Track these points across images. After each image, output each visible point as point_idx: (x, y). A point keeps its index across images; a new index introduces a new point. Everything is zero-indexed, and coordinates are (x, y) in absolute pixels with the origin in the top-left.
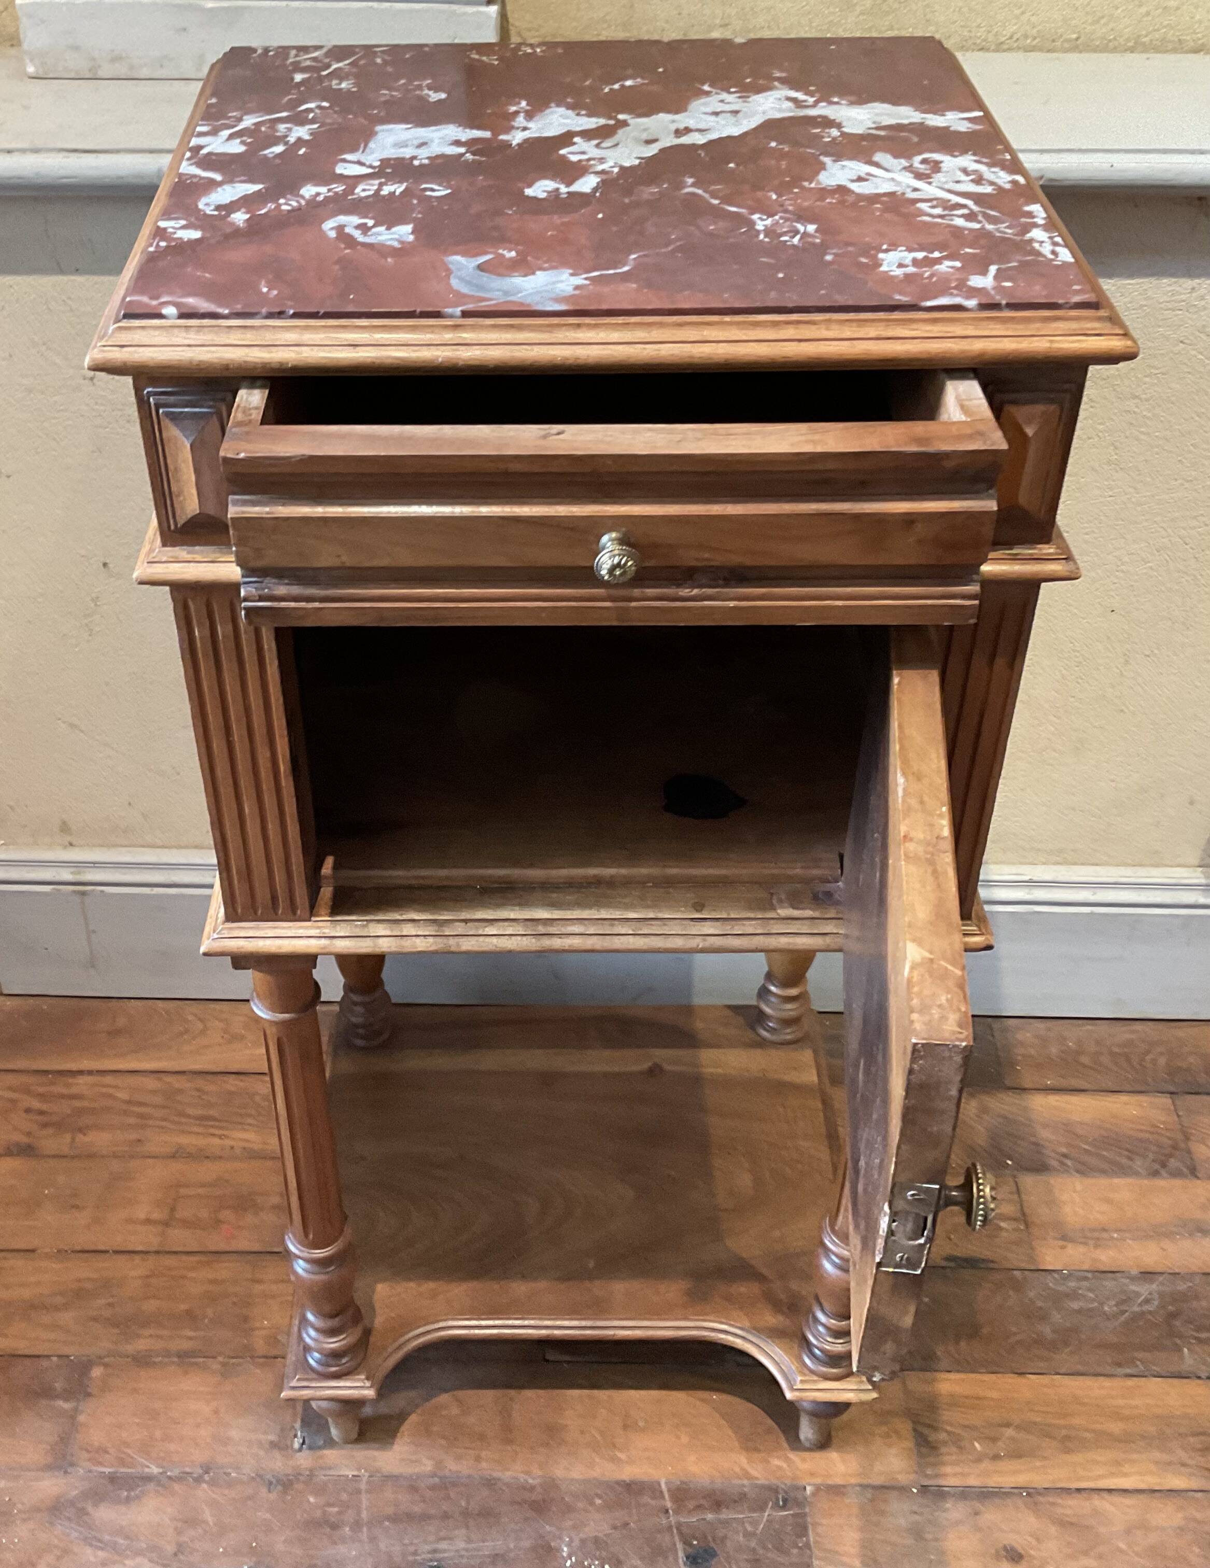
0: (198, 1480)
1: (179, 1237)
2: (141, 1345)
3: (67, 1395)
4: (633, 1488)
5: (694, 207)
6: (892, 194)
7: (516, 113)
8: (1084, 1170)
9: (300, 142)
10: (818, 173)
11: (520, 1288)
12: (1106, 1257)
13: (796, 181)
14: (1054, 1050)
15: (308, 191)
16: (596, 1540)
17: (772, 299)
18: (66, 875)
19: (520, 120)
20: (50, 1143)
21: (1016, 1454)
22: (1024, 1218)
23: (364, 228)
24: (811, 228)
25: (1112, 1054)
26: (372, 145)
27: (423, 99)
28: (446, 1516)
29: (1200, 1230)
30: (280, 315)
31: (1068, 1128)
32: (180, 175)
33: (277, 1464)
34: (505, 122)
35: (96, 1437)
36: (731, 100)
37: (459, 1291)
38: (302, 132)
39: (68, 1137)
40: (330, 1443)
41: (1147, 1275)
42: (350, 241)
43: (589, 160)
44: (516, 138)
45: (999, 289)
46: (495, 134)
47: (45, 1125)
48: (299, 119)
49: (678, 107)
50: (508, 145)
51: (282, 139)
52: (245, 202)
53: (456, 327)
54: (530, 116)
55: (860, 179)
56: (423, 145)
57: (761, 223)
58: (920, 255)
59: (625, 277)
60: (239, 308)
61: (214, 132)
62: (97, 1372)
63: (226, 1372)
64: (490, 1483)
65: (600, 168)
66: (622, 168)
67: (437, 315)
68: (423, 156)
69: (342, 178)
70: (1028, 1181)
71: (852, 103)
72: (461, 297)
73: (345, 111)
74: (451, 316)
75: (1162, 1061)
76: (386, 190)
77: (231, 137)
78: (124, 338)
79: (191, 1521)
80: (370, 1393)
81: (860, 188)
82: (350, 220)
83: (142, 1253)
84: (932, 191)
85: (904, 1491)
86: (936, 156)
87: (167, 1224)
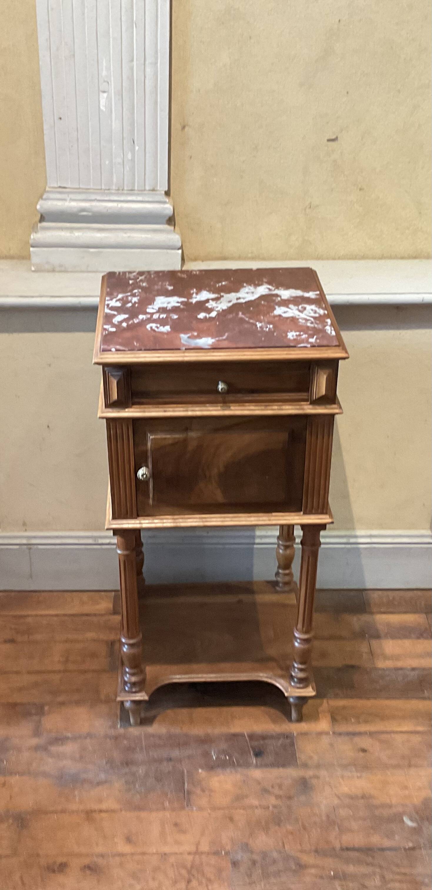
0: (86, 738)
1: (71, 667)
2: (60, 699)
3: (37, 715)
4: (235, 735)
5: (242, 320)
6: (292, 317)
7: (193, 293)
8: (393, 637)
9: (135, 303)
10: (274, 310)
11: (195, 666)
12: (400, 664)
13: (268, 313)
15: (141, 317)
16: (223, 750)
17: (261, 345)
18: (24, 541)
19: (194, 295)
20: (20, 638)
21: (366, 722)
22: (371, 653)
23: (157, 327)
24: (271, 326)
25: (405, 601)
26: (155, 303)
27: (167, 290)
28: (172, 745)
30: (141, 350)
32: (106, 313)
33: (112, 732)
34: (190, 296)
35: (48, 727)
36: (251, 288)
37: (175, 668)
38: (135, 299)
39: (26, 637)
40: (130, 725)
41: (414, 669)
42: (154, 331)
43: (214, 307)
44: (194, 301)
45: (316, 342)
46: (188, 299)
47: (17, 633)
48: (134, 295)
49: (237, 291)
50: (192, 303)
51: (131, 302)
52: (125, 320)
53: (184, 353)
54: (197, 294)
55: (285, 312)
56: (169, 303)
57: (259, 325)
58: (298, 333)
59: (225, 340)
60: (130, 349)
61: (111, 299)
62: (46, 707)
64: (186, 735)
65: (217, 309)
66: (223, 310)
67: (179, 349)
68: (169, 307)
69: (149, 313)
70: (374, 643)
71: (284, 290)
72: (184, 345)
73: (146, 293)
74: (183, 350)
75: (423, 603)
76: (161, 316)
77: (116, 301)
78: (103, 356)
79: (84, 749)
80: (146, 698)
81: (284, 315)
82: (154, 325)
83: (59, 671)
84: (303, 315)
85: (327, 733)
86: (305, 306)
87: (67, 661)
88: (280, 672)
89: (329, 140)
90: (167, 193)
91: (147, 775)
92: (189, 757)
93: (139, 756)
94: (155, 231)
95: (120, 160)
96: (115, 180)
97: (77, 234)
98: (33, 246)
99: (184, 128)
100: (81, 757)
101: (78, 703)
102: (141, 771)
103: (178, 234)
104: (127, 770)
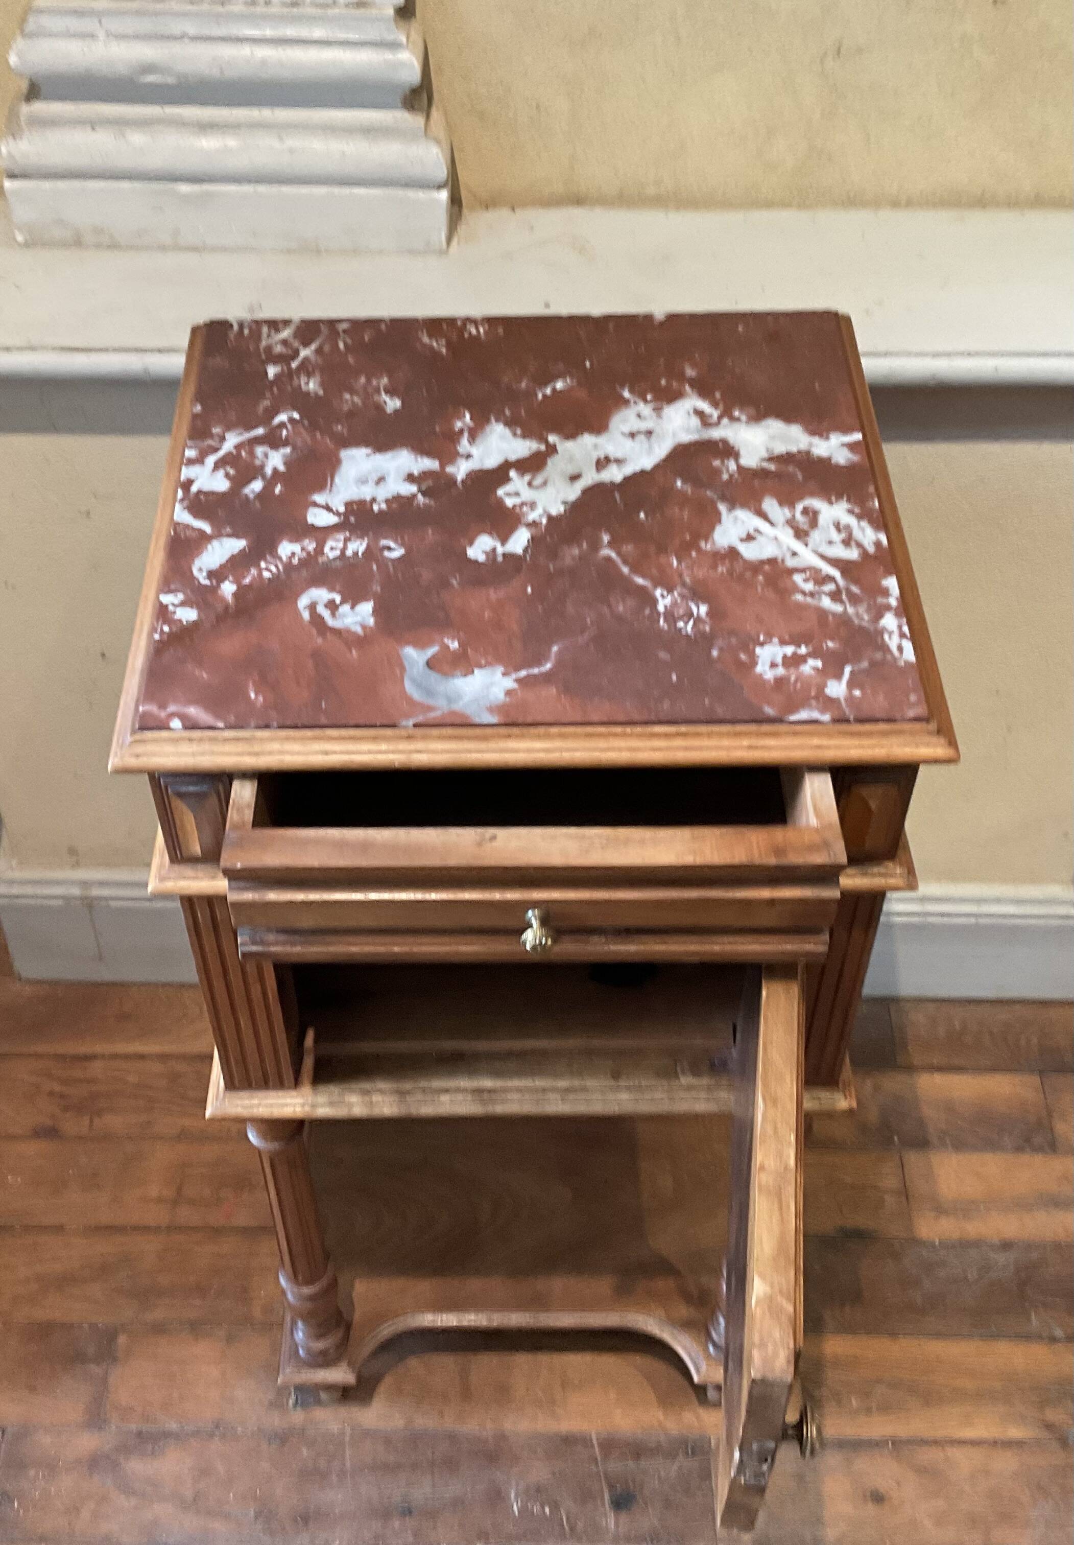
0: (211, 1435)
1: (186, 1215)
2: (158, 1314)
3: (98, 1359)
4: (569, 1441)
5: (608, 574)
6: (772, 561)
7: (461, 432)
8: (960, 1146)
9: (276, 475)
10: (713, 527)
11: (474, 1284)
12: (973, 1228)
13: (693, 544)
14: (941, 1031)
15: (285, 550)
16: (538, 1488)
17: (666, 710)
18: (75, 891)
19: (464, 445)
20: (72, 1125)
21: (885, 1408)
22: (905, 1193)
23: (333, 607)
24: (703, 609)
25: (991, 1033)
26: (337, 480)
27: (381, 413)
28: (415, 1467)
29: (1055, 1202)
31: (949, 1107)
32: (176, 525)
33: (275, 1421)
34: (448, 455)
35: (124, 1397)
36: (646, 412)
37: (424, 1287)
38: (275, 460)
39: (86, 1120)
40: (318, 1402)
41: (1006, 1246)
42: (321, 625)
43: (523, 504)
44: (460, 470)
45: (850, 698)
46: (442, 466)
47: (66, 1109)
48: (273, 440)
49: (599, 426)
50: (454, 481)
51: (261, 470)
52: (231, 566)
53: (409, 738)
54: (473, 436)
55: (749, 538)
56: (380, 480)
57: (664, 601)
58: (789, 650)
59: (547, 678)
60: (231, 717)
61: (202, 458)
62: (122, 1340)
63: (230, 1339)
64: (452, 1437)
65: (531, 516)
66: (550, 518)
67: (393, 726)
68: (381, 498)
69: (313, 530)
70: (913, 1158)
71: (749, 420)
72: (413, 704)
73: (313, 426)
74: (405, 727)
75: (1034, 1041)
76: (351, 549)
77: (217, 466)
78: (140, 749)
79: (204, 1472)
80: (351, 1379)
81: (749, 552)
82: (321, 595)
83: (157, 1230)
84: (807, 557)
86: (816, 503)
87: (175, 1202)
88: (684, 1311)
90: (405, 14)
92: (457, 1503)
93: (336, 1497)
94: (369, 131)
97: (137, 138)
98: (12, 176)
100: (197, 1496)
103: (438, 142)
104: (304, 1539)
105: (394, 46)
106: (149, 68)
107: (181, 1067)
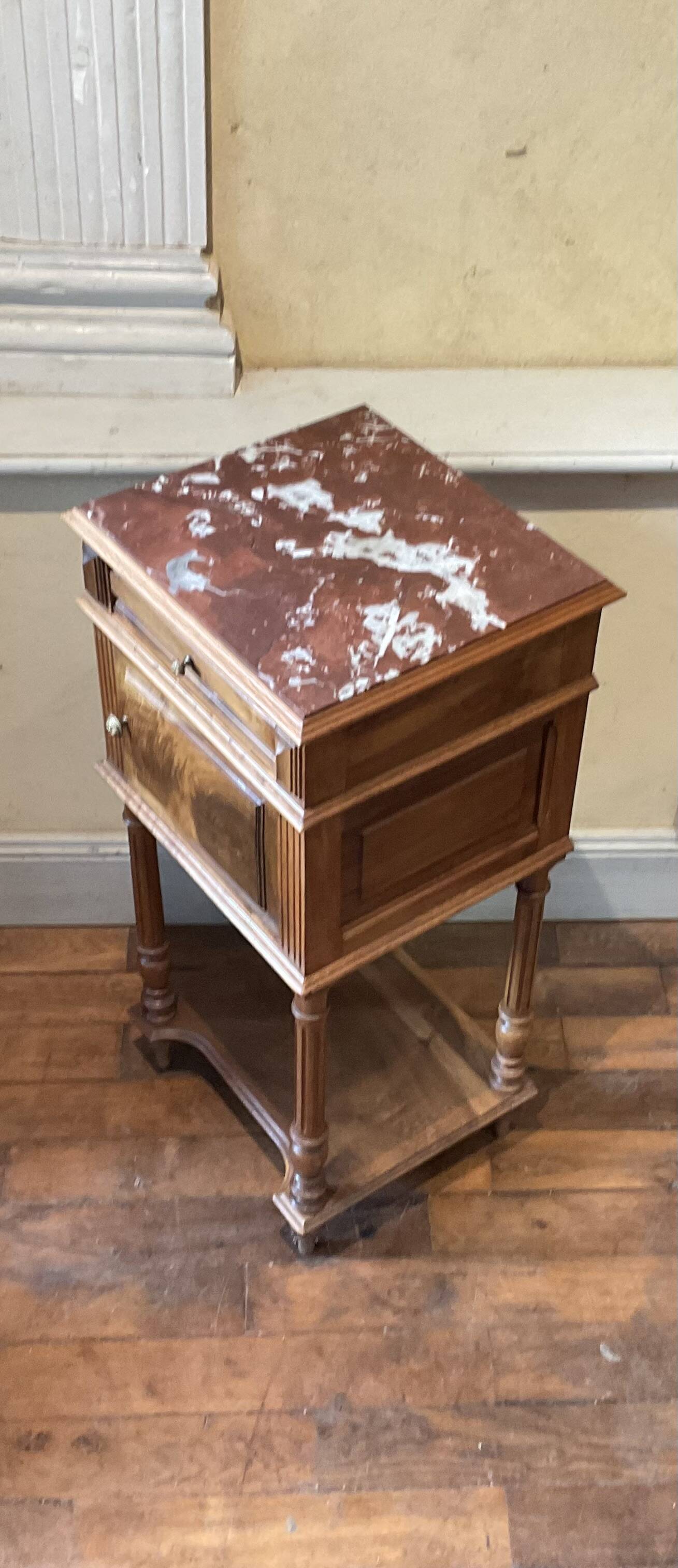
0: (81, 1206)
1: (54, 1072)
2: (38, 1134)
28: (224, 1218)
33: (126, 1195)
35: (18, 1186)
62: (14, 1151)
70: (569, 1024)
75: (656, 946)
79: (77, 1228)
83: (33, 1082)
85: (482, 1194)
87: (47, 1064)
89: (509, 154)
90: (207, 251)
91: (181, 1272)
92: (253, 1240)
93: (170, 1239)
94: (185, 322)
95: (114, 193)
96: (106, 227)
97: (39, 327)
99: (234, 128)
100: (74, 1242)
101: (67, 1141)
102: (173, 1265)
103: (227, 327)
104: (148, 1265)
105: (201, 271)
106: (48, 285)
107: (44, 979)
